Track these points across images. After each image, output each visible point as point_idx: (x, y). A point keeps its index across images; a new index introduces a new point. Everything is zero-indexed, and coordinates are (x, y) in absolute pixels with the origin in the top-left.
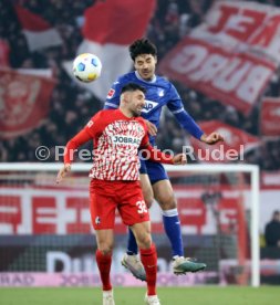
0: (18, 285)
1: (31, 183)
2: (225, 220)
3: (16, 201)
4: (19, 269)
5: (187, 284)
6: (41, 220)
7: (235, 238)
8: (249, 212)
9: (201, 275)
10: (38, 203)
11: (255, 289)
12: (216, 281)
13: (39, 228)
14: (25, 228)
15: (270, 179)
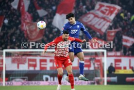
0: (35, 85)
1: (39, 55)
2: (96, 66)
3: (35, 60)
4: (36, 80)
5: (85, 85)
6: (42, 66)
7: (99, 71)
8: (103, 63)
9: (89, 82)
10: (41, 61)
11: (105, 86)
12: (94, 83)
13: (42, 68)
14: (38, 68)
15: (110, 54)
